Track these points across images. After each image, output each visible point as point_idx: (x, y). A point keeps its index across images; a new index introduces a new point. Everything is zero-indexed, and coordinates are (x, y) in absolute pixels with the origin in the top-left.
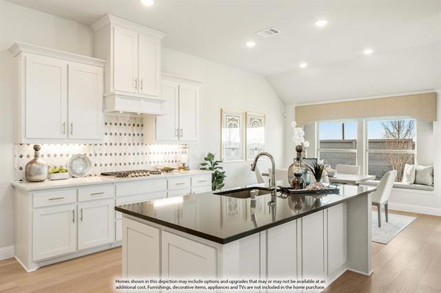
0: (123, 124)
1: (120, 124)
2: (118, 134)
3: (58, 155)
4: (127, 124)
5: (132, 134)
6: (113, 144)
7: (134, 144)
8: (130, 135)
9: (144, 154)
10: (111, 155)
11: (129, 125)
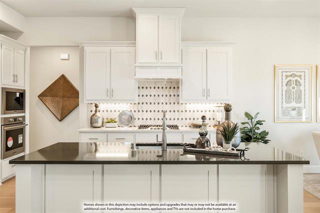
0: (160, 87)
1: (158, 88)
2: (157, 96)
3: (113, 110)
4: (164, 88)
5: (168, 95)
6: (153, 104)
7: (170, 103)
8: (166, 96)
9: (180, 111)
10: (151, 111)
11: (166, 88)
